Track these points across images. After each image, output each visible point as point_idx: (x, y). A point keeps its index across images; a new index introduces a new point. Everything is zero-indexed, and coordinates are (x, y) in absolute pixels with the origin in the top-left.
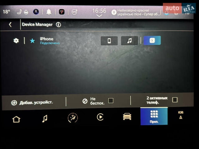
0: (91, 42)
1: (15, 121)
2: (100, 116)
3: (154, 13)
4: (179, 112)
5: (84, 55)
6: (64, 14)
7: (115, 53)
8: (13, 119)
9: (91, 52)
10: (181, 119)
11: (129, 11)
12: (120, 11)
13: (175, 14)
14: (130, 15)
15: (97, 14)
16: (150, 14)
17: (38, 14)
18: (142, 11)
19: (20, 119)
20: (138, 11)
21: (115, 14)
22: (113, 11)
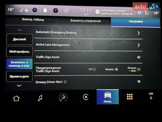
0: (79, 35)
1: (15, 100)
2: (86, 96)
3: (129, 13)
4: (150, 94)
5: (73, 46)
6: (58, 13)
7: (98, 44)
8: (14, 98)
9: (79, 44)
10: (151, 99)
11: (109, 11)
12: (103, 10)
13: (146, 14)
14: (110, 14)
15: (84, 13)
16: (126, 14)
17: (36, 12)
18: (120, 11)
19: (19, 98)
20: (117, 11)
21: (99, 13)
22: (97, 10)
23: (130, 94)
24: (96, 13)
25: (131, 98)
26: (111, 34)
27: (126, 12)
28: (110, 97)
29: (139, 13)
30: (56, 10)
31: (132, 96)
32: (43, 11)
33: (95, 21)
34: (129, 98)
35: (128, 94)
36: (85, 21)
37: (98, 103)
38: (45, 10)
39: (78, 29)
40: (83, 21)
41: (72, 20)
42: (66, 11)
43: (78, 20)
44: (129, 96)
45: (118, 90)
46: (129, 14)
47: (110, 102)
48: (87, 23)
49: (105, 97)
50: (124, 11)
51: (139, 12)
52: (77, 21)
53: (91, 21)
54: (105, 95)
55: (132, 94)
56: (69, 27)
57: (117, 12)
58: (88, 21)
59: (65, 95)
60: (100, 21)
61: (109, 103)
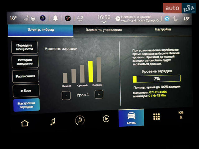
0: (96, 47)
1: (23, 125)
2: (106, 118)
3: (155, 19)
6: (71, 21)
10: (181, 119)
11: (132, 17)
12: (124, 17)
13: (175, 20)
14: (133, 21)
15: (101, 20)
16: (152, 21)
17: (45, 20)
18: (144, 17)
19: (28, 123)
20: (140, 17)
21: (119, 20)
22: (117, 17)
23: (156, 114)
24: (117, 20)
25: (158, 118)
26: (134, 45)
27: (151, 19)
28: (134, 118)
29: (166, 20)
30: (68, 18)
31: (159, 115)
32: (53, 19)
33: (115, 30)
34: (155, 118)
35: (154, 114)
36: (103, 30)
37: (121, 125)
38: (55, 18)
39: (95, 40)
40: (101, 30)
41: (87, 30)
42: (80, 18)
43: (95, 30)
44: (155, 116)
45: (143, 109)
46: (155, 21)
47: (135, 123)
48: (105, 32)
49: (128, 118)
50: (149, 17)
51: (167, 18)
52: (93, 30)
53: (111, 30)
54: (128, 116)
55: (159, 114)
56: (84, 38)
57: (140, 19)
58: (107, 30)
59: (82, 117)
60: (121, 30)
61: (133, 124)
